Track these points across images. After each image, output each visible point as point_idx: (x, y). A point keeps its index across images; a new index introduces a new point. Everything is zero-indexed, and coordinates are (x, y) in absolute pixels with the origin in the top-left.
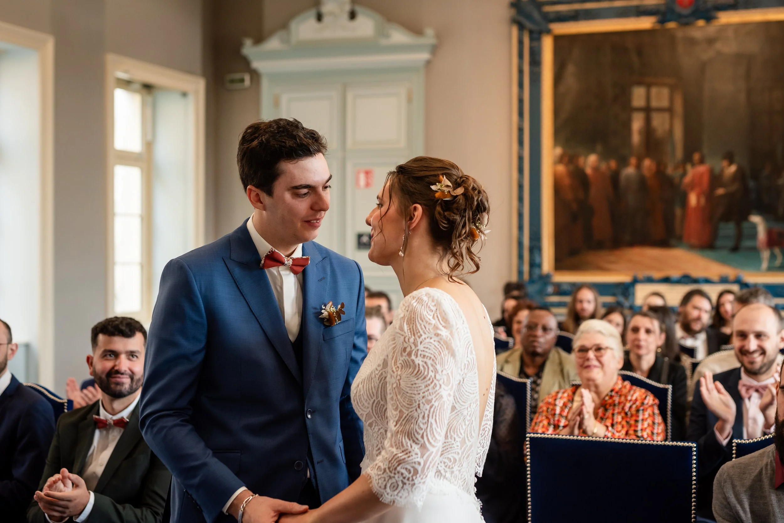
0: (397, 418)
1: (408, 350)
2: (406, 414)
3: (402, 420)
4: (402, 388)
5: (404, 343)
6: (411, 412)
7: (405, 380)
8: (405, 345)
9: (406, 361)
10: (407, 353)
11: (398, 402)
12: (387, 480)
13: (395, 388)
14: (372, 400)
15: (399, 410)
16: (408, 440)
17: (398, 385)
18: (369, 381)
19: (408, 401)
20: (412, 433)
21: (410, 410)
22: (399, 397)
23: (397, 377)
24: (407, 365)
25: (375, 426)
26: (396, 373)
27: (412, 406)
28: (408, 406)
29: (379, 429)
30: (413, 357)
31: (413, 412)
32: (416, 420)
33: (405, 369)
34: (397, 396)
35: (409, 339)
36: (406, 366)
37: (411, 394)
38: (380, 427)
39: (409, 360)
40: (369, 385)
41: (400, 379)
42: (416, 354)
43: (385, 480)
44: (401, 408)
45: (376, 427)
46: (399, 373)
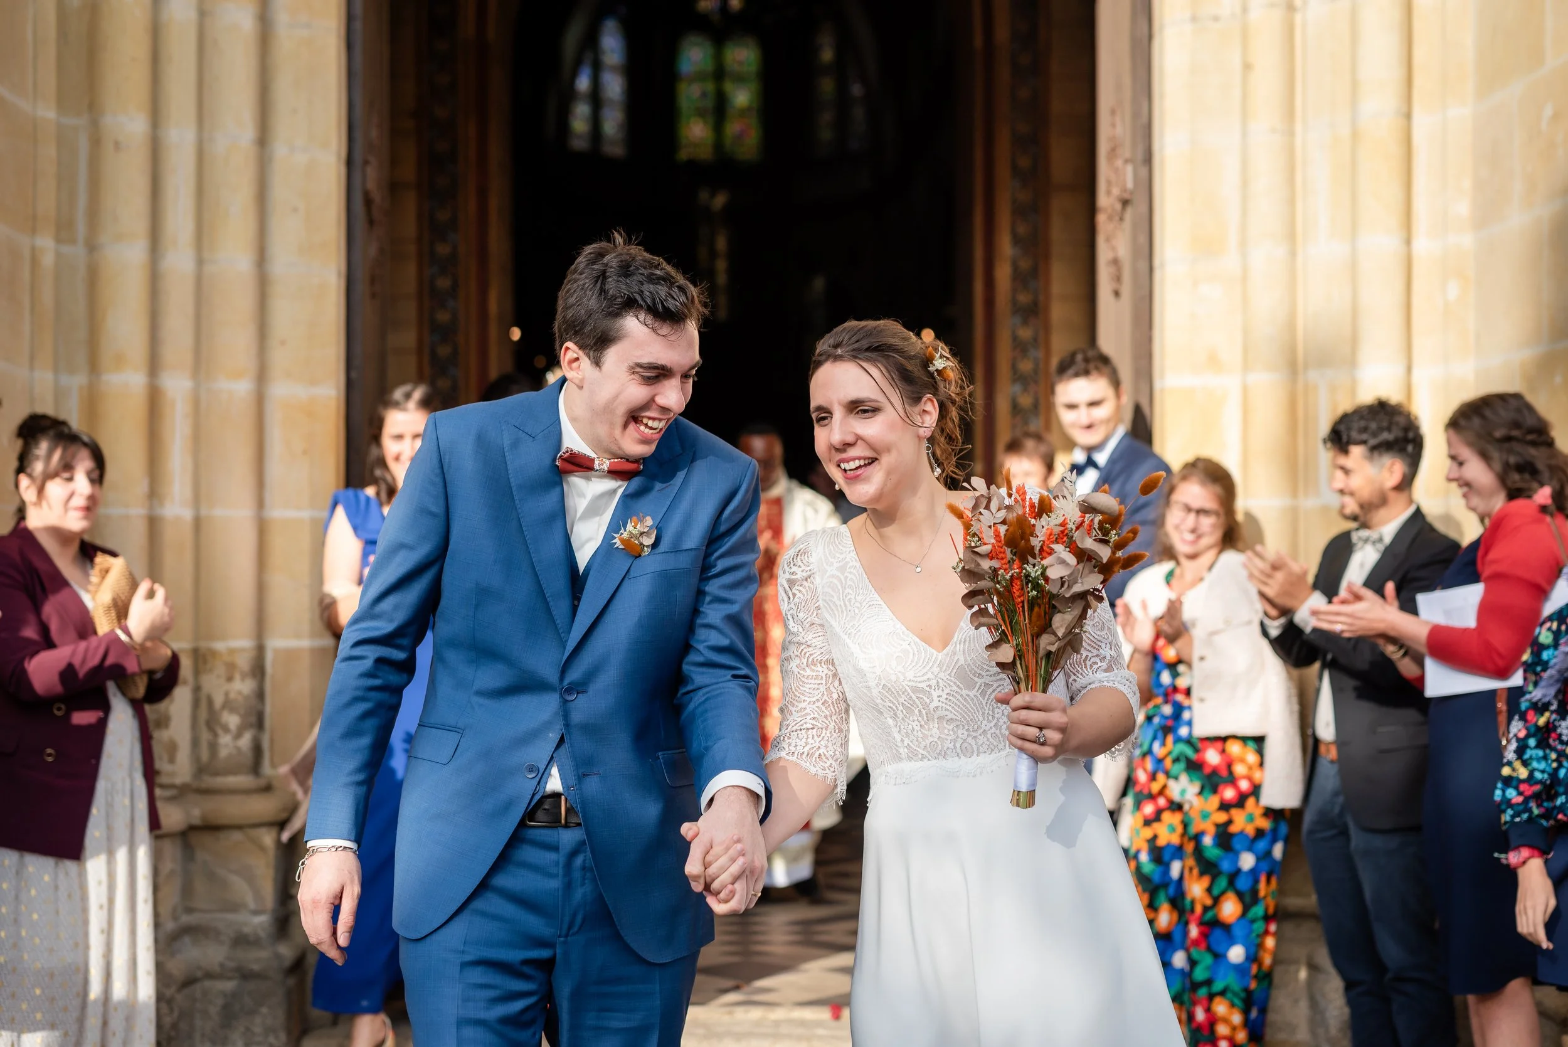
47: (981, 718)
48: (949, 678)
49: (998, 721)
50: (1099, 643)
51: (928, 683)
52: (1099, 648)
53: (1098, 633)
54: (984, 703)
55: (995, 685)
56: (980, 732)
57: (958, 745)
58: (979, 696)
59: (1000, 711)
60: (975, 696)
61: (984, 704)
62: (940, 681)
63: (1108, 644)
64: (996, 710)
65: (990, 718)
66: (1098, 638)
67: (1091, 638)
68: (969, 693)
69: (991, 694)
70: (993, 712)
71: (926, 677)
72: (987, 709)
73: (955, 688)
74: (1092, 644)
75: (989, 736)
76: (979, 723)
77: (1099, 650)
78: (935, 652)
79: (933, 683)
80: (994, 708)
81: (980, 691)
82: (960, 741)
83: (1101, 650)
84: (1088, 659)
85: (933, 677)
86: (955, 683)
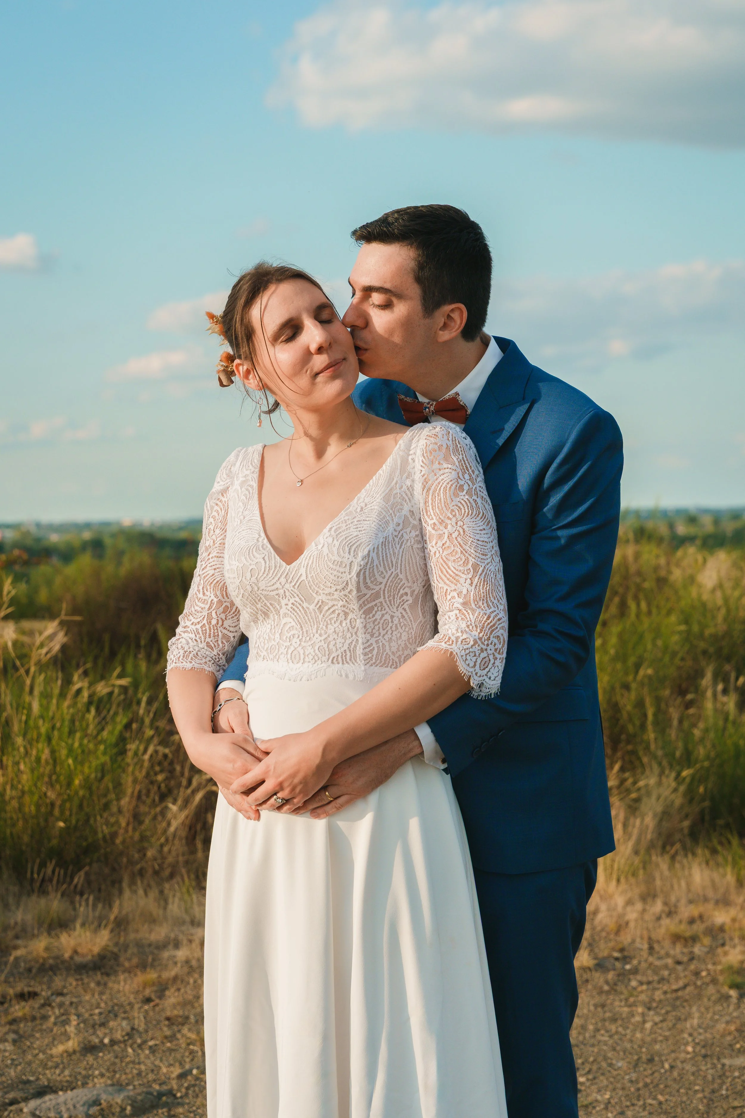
0: (472, 573)
1: (466, 488)
4: (469, 535)
5: (459, 480)
7: (471, 525)
8: (461, 482)
9: (465, 503)
12: (477, 654)
13: (456, 539)
14: (389, 573)
15: (470, 563)
18: (385, 547)
19: (481, 550)
21: (488, 560)
22: (465, 547)
25: (376, 612)
26: (454, 520)
27: (487, 555)
28: (484, 557)
29: (383, 615)
30: (474, 497)
31: (490, 563)
34: (462, 547)
35: (463, 475)
36: (466, 509)
37: (483, 541)
38: (384, 612)
40: (386, 551)
43: (475, 656)
44: (473, 560)
45: (379, 613)
47: (314, 631)
48: (293, 589)
49: (329, 636)
50: (457, 578)
51: (277, 592)
52: (456, 582)
53: (459, 568)
54: (321, 616)
55: (331, 604)
56: (310, 643)
57: (290, 652)
58: (317, 611)
59: (333, 628)
60: (314, 610)
61: (320, 619)
62: (287, 591)
63: (469, 580)
64: (329, 626)
65: (323, 632)
67: (450, 571)
68: (308, 606)
69: (327, 611)
70: (327, 627)
71: (275, 587)
72: (321, 623)
73: (297, 599)
74: (450, 578)
75: (316, 648)
76: (312, 635)
77: (456, 585)
78: (284, 564)
79: (281, 592)
80: (327, 624)
81: (318, 606)
82: (292, 648)
85: (281, 587)
86: (298, 595)
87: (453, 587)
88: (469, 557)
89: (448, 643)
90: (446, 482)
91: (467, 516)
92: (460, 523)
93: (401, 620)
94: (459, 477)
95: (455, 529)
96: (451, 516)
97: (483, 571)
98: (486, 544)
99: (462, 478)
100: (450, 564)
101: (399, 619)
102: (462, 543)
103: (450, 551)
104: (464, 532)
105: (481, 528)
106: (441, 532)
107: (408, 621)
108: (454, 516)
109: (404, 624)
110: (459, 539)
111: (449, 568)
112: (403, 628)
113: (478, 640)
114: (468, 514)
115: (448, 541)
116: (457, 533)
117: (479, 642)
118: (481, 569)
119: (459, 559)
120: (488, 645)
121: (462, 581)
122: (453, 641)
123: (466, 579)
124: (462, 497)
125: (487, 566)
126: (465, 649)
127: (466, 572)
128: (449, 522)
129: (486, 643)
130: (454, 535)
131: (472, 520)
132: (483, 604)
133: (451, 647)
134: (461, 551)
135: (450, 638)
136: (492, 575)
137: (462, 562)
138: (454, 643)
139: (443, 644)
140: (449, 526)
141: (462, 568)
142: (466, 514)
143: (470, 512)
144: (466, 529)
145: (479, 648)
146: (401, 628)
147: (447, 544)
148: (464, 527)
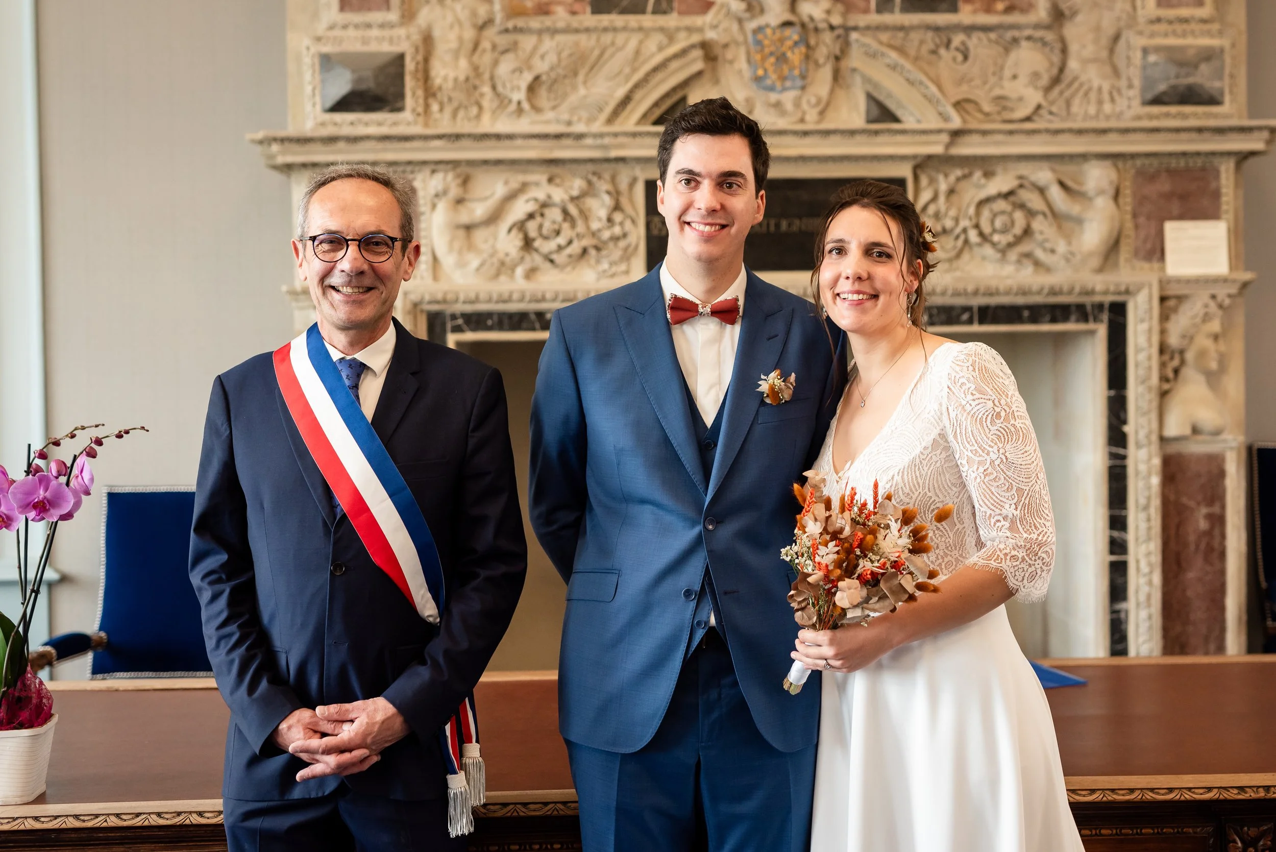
0: (1016, 498)
1: (1003, 414)
2: (1027, 490)
3: (1023, 499)
4: (1012, 461)
5: (995, 408)
6: (1032, 486)
7: (1013, 452)
8: (998, 410)
9: (1004, 429)
10: (1003, 418)
11: (1010, 481)
13: (998, 465)
15: (1015, 488)
16: (1038, 520)
17: (1005, 460)
19: (1024, 475)
20: (1041, 509)
21: (1030, 484)
22: (1008, 473)
23: (998, 451)
24: (1007, 433)
26: (996, 448)
27: (1031, 479)
28: (1028, 480)
30: (1012, 422)
31: (1034, 486)
32: (1039, 494)
33: (1005, 439)
34: (1005, 473)
35: (999, 402)
36: (1005, 434)
37: (1026, 465)
39: (1009, 426)
41: (1006, 452)
42: (1013, 417)
44: (1017, 485)
46: (1001, 445)
50: (1002, 504)
52: (1001, 508)
53: (1003, 494)
63: (1014, 504)
66: (1001, 499)
67: (994, 498)
74: (995, 504)
77: (1001, 510)
83: (1003, 510)
84: (992, 517)
87: (998, 512)
88: (1013, 482)
89: (997, 561)
90: (982, 413)
91: (1008, 443)
92: (1002, 451)
93: (936, 532)
94: (994, 405)
95: (997, 456)
96: (993, 445)
97: (1028, 494)
98: (1029, 466)
99: (998, 405)
100: (993, 490)
101: (934, 531)
102: (1005, 470)
103: (992, 477)
104: (1007, 459)
105: (1022, 452)
106: (984, 459)
107: (944, 531)
108: (996, 444)
109: (940, 535)
110: (1002, 466)
111: (993, 493)
112: (939, 538)
113: (1026, 557)
114: (1008, 441)
115: (990, 468)
116: (999, 460)
117: (1027, 559)
118: (1026, 493)
119: (1003, 485)
120: (1035, 560)
121: (1007, 506)
122: (1002, 559)
123: (1011, 505)
124: (1000, 425)
125: (1032, 488)
126: (1014, 567)
127: (1010, 498)
128: (990, 449)
129: (1033, 559)
130: (997, 463)
131: (1013, 446)
132: (1030, 527)
133: (1000, 565)
134: (1005, 478)
135: (998, 556)
136: (1037, 496)
137: (1006, 488)
138: (1003, 561)
139: (992, 562)
140: (991, 453)
141: (1007, 494)
142: (1006, 442)
143: (1010, 439)
144: (1009, 456)
145: (1028, 564)
146: (937, 539)
147: (990, 470)
148: (1007, 454)
